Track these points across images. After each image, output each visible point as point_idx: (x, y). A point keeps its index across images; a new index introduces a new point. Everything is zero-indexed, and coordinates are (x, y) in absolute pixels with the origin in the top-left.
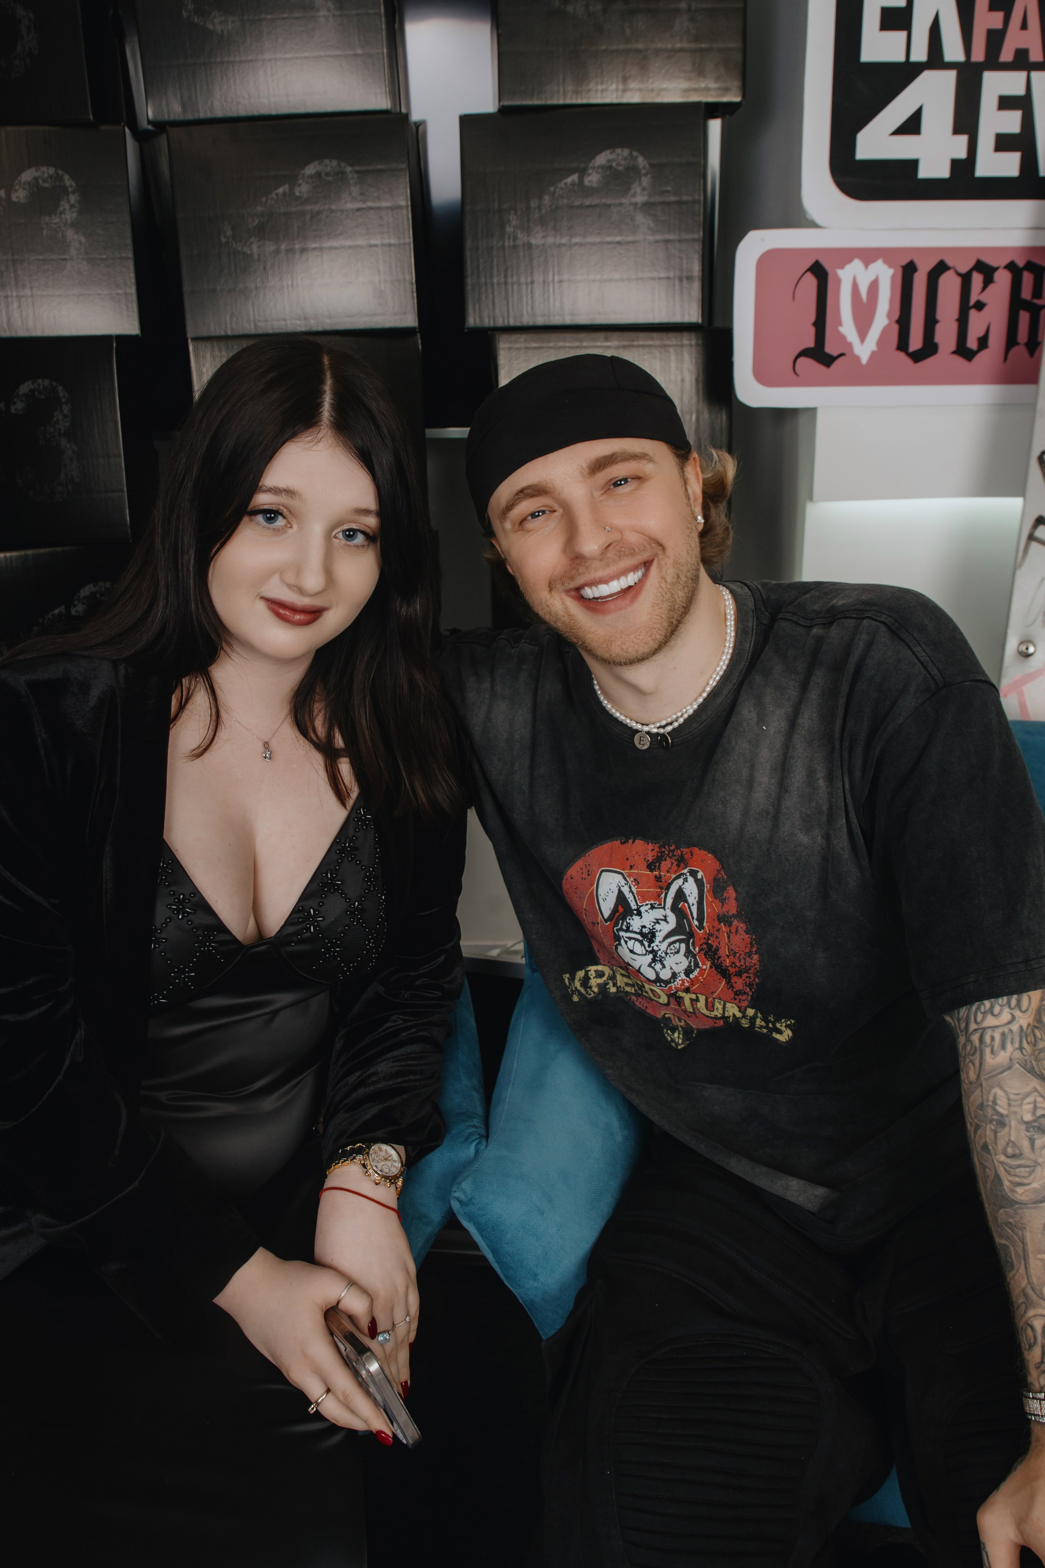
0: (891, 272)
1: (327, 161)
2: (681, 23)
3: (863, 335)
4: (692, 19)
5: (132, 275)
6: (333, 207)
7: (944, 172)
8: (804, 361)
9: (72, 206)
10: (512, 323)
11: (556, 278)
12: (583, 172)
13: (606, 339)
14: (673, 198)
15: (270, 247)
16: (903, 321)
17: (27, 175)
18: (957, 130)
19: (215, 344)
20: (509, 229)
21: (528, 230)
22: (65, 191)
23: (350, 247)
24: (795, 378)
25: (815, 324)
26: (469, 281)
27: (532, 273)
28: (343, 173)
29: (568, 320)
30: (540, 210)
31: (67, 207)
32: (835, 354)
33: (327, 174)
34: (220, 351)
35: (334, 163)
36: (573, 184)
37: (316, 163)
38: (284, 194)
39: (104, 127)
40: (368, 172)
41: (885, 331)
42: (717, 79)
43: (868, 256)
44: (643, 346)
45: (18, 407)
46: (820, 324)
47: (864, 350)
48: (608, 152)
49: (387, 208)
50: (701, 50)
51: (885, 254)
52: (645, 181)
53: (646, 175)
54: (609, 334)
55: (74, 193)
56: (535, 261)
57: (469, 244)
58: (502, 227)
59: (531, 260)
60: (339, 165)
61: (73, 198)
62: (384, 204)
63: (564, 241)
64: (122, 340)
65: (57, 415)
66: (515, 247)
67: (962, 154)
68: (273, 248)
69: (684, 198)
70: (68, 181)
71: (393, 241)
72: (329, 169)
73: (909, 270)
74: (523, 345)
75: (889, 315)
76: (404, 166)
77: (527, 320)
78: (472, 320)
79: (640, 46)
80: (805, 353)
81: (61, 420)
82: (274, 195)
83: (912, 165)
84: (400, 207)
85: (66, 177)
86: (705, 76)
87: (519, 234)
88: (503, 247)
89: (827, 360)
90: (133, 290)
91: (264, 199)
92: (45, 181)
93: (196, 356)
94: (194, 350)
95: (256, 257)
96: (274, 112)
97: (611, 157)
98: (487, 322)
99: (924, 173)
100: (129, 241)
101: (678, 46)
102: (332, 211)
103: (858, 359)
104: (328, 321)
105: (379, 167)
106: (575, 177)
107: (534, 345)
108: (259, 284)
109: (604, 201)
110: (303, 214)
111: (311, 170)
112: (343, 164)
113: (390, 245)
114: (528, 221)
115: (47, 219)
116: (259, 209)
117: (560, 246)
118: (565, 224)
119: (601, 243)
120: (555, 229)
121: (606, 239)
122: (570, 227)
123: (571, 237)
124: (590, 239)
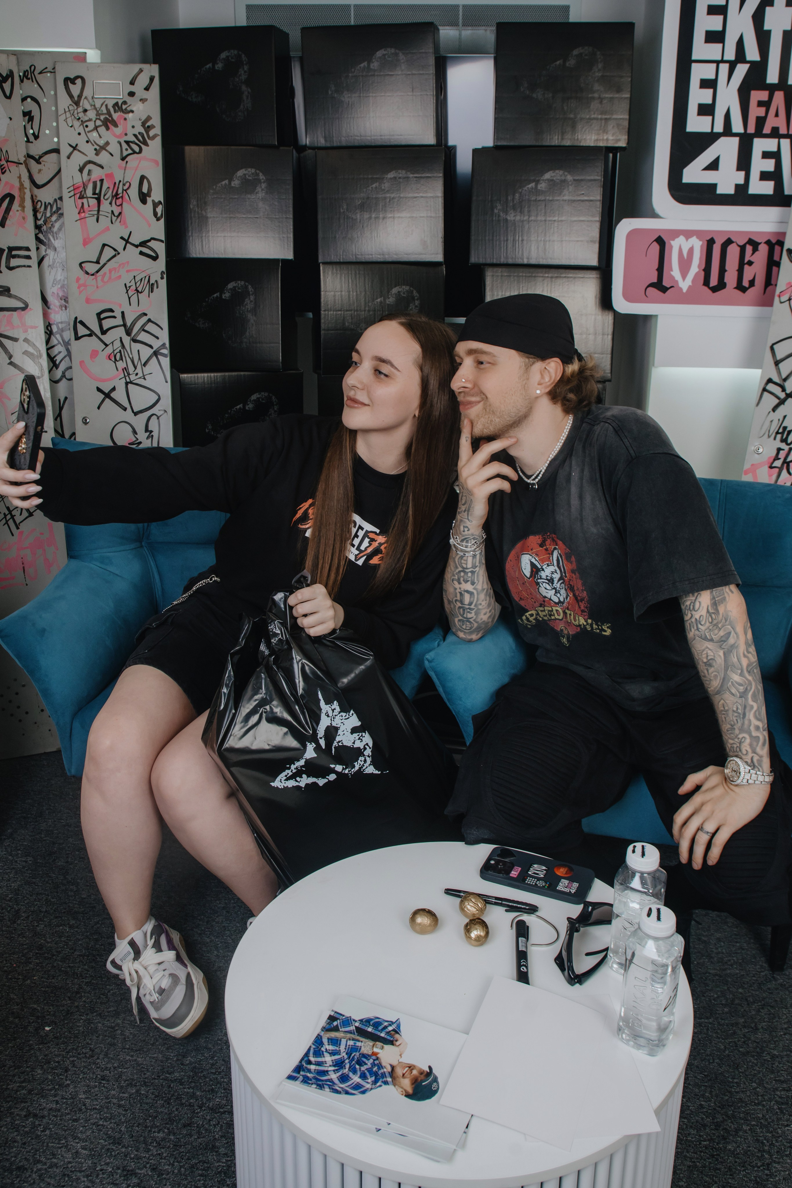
0: (701, 243)
1: (400, 171)
2: (595, 105)
3: (684, 276)
4: (601, 102)
5: (292, 227)
6: (402, 196)
7: (731, 191)
8: (650, 289)
9: (262, 190)
10: (495, 261)
11: (520, 238)
12: (537, 182)
13: (546, 273)
14: (586, 198)
15: (366, 216)
16: (707, 270)
17: (240, 173)
18: (739, 169)
19: (334, 266)
20: (496, 211)
21: (506, 213)
22: (259, 181)
23: (410, 217)
24: (646, 299)
25: (657, 270)
26: (473, 238)
27: (507, 235)
28: (408, 178)
29: (525, 262)
30: (513, 202)
31: (260, 190)
32: (668, 287)
33: (400, 178)
34: (337, 270)
35: (404, 172)
36: (532, 188)
37: (394, 172)
38: (376, 188)
39: (281, 148)
40: (421, 177)
41: (697, 274)
42: (613, 135)
43: (688, 234)
44: (565, 277)
45: (226, 295)
46: (660, 270)
47: (685, 285)
48: (551, 172)
49: (431, 197)
50: (606, 119)
51: (698, 234)
52: (571, 188)
53: (571, 185)
54: (547, 270)
55: (264, 182)
56: (509, 229)
57: (473, 218)
58: (492, 210)
59: (507, 228)
60: (406, 173)
61: (264, 185)
62: (429, 195)
63: (525, 218)
64: (285, 261)
65: (247, 301)
66: (499, 221)
67: (741, 181)
68: (368, 216)
69: (592, 198)
70: (261, 177)
71: (433, 215)
72: (401, 175)
73: (711, 243)
74: (500, 274)
75: (699, 266)
76: (441, 175)
77: (503, 260)
78: (473, 259)
79: (572, 116)
80: (652, 285)
81: (249, 303)
82: (370, 188)
83: (714, 186)
84: (438, 197)
85: (261, 174)
86: (607, 133)
87: (501, 214)
88: (493, 220)
89: (664, 290)
90: (291, 236)
91: (365, 190)
92: (249, 176)
93: (324, 272)
94: (323, 269)
95: (359, 220)
96: (373, 144)
97: (553, 175)
98: (481, 261)
99: (719, 191)
100: (291, 209)
101: (593, 116)
102: (401, 198)
103: (681, 289)
104: (395, 256)
105: (427, 175)
106: (532, 185)
107: (506, 274)
108: (359, 235)
109: (548, 198)
110: (385, 198)
111: (391, 175)
112: (409, 173)
113: (431, 217)
114: (507, 207)
115: (249, 196)
116: (362, 195)
117: (523, 221)
118: (526, 210)
119: (545, 221)
120: (521, 212)
121: (548, 219)
122: (529, 211)
123: (529, 217)
124: (539, 218)
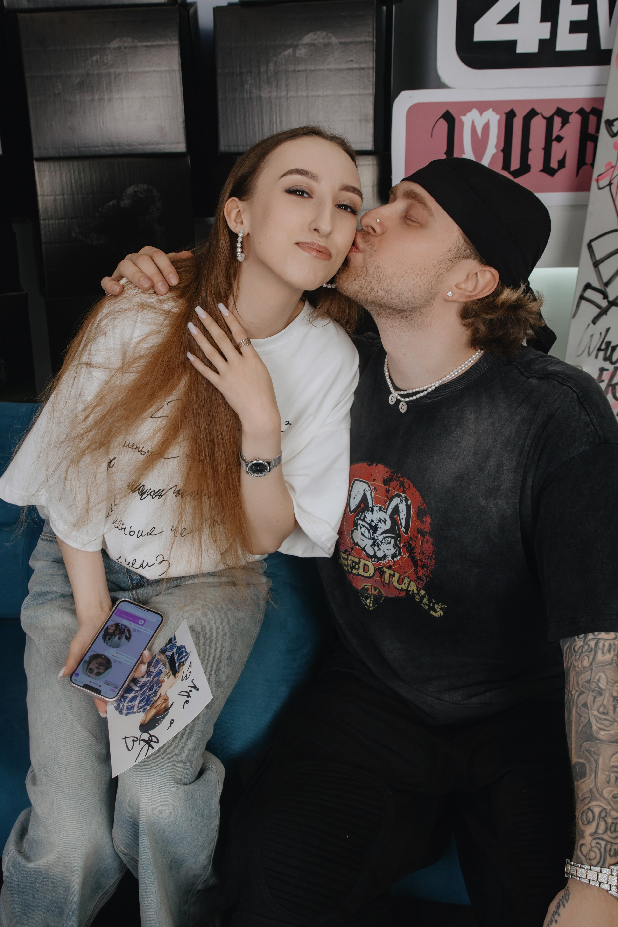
0: (498, 117)
1: (125, 39)
6: (129, 70)
15: (87, 97)
16: (506, 151)
20: (247, 86)
21: (260, 88)
23: (141, 97)
27: (262, 116)
30: (267, 73)
33: (125, 48)
35: (130, 40)
36: (289, 56)
37: (118, 40)
38: (97, 61)
40: (152, 46)
43: (482, 106)
48: (311, 34)
49: (165, 71)
52: (336, 54)
53: (337, 49)
56: (266, 109)
57: (220, 96)
58: (242, 85)
59: (261, 108)
60: (132, 41)
62: (163, 68)
63: (283, 94)
66: (251, 98)
68: (89, 97)
69: (362, 66)
72: (126, 44)
73: (510, 116)
75: (496, 145)
78: (223, 148)
82: (89, 62)
83: (514, 44)
84: (174, 70)
87: (254, 90)
88: (243, 100)
91: (83, 64)
93: (38, 169)
94: (37, 166)
95: (78, 103)
97: (314, 37)
98: (233, 149)
99: (521, 49)
102: (129, 73)
105: (159, 43)
106: (289, 51)
109: (309, 67)
110: (109, 74)
111: (114, 44)
112: (136, 41)
113: (168, 96)
114: (260, 80)
116: (80, 71)
117: (280, 98)
118: (283, 83)
119: (307, 96)
120: (277, 86)
121: (311, 94)
122: (287, 86)
123: (288, 91)
124: (300, 94)
